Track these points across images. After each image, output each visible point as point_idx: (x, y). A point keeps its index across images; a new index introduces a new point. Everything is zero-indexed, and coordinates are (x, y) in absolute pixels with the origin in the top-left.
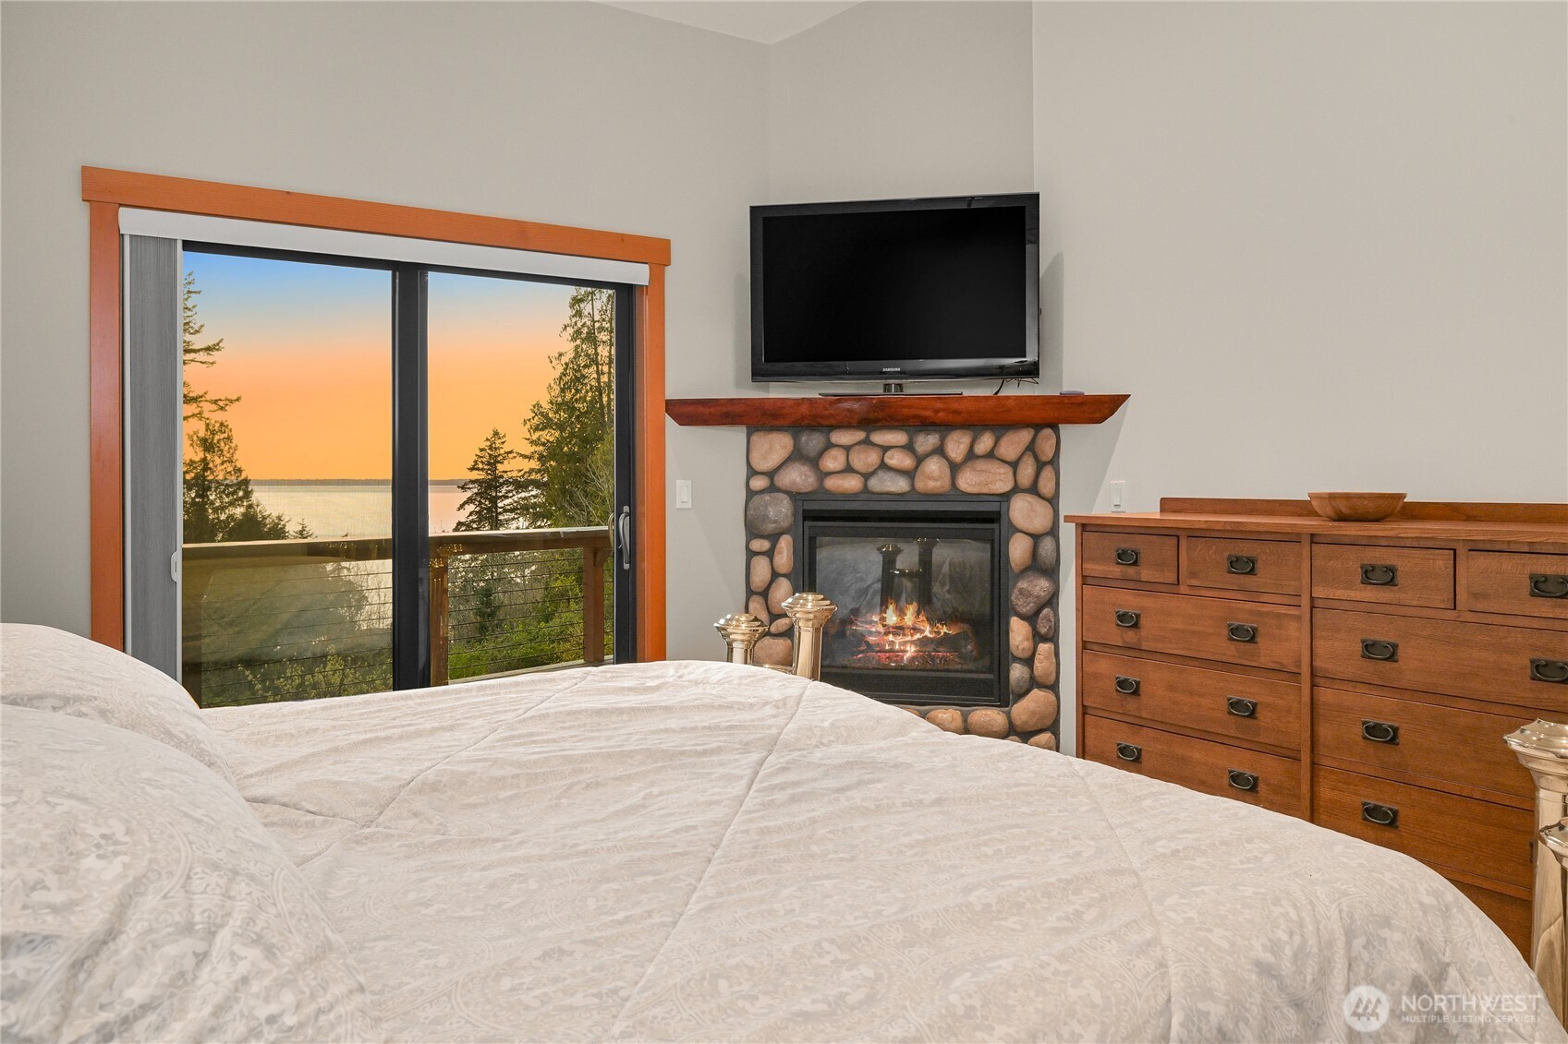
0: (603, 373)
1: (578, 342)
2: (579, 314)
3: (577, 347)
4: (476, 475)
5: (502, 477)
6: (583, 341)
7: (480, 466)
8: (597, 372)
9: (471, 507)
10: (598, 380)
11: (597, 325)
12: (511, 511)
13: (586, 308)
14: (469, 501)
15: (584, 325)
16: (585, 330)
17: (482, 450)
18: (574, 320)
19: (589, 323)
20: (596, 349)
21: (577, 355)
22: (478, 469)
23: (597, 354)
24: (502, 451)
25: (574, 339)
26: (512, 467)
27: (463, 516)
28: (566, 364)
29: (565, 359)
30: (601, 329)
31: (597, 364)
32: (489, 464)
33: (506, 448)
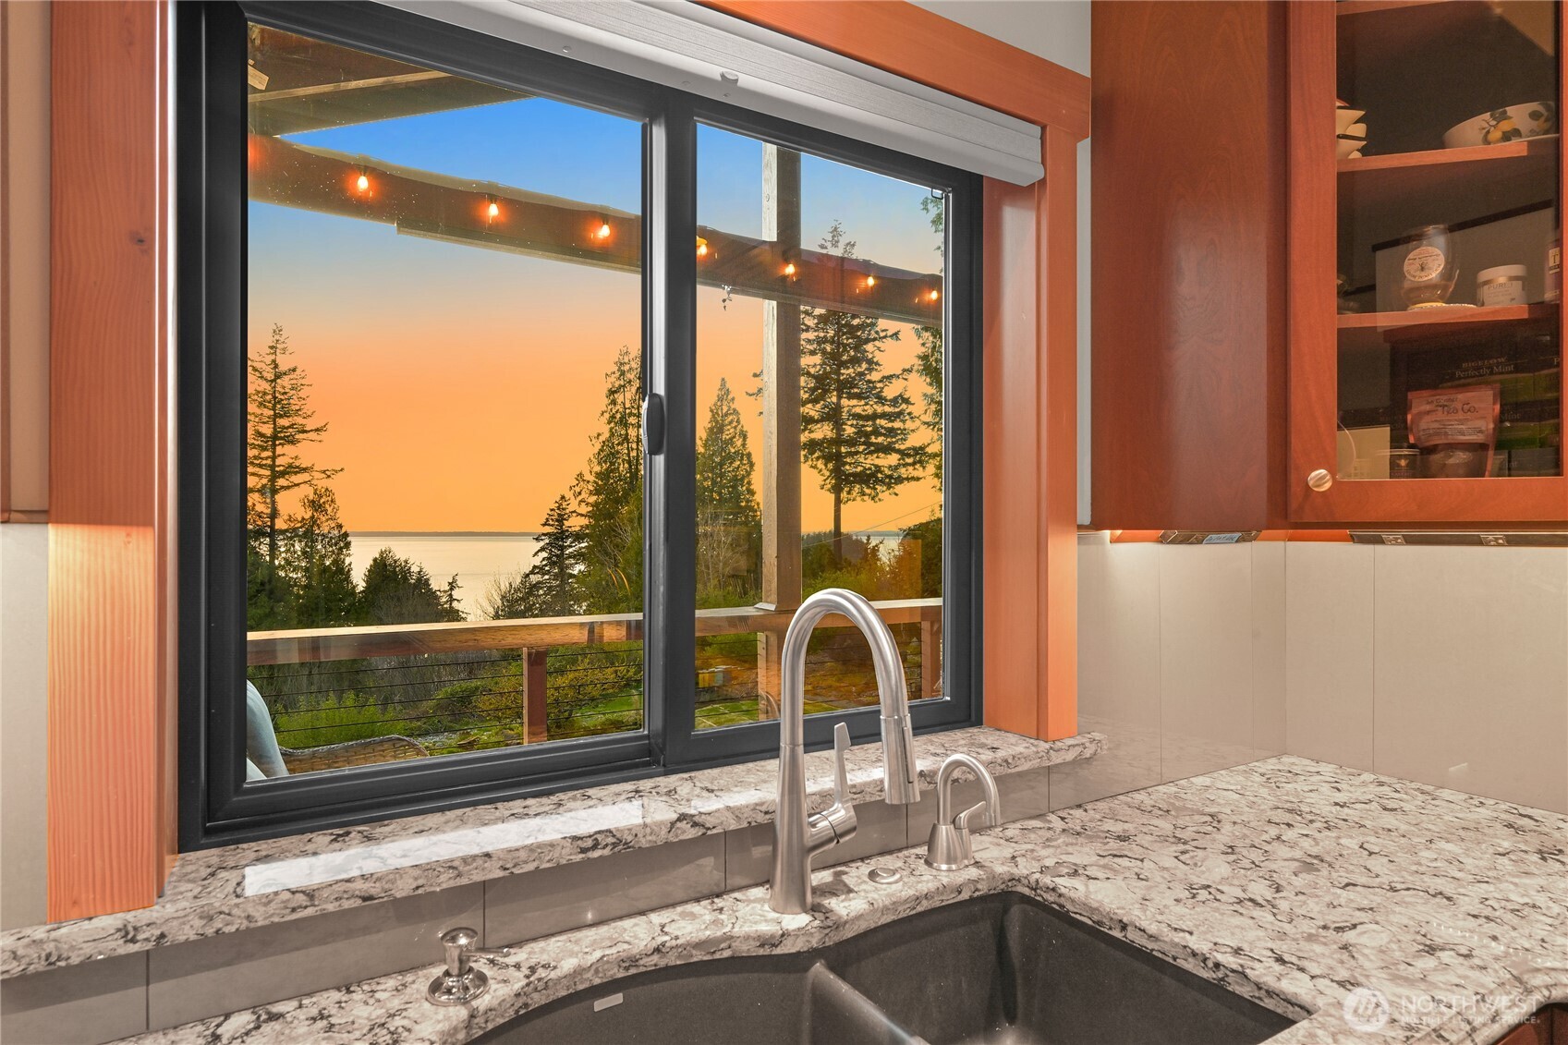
0: (632, 449)
1: (612, 425)
2: (614, 402)
3: (611, 429)
4: (548, 529)
5: (567, 531)
6: (616, 423)
7: (551, 522)
8: (628, 449)
9: (544, 554)
10: (628, 455)
11: (628, 411)
12: (574, 557)
13: (619, 397)
14: (542, 549)
15: (617, 412)
16: (618, 416)
17: (552, 510)
18: (610, 407)
19: (621, 410)
20: (626, 430)
21: (612, 435)
22: (549, 525)
23: (627, 434)
24: (567, 511)
25: (609, 423)
26: (575, 523)
27: (537, 561)
28: (604, 442)
29: (602, 438)
30: (631, 414)
31: (628, 443)
32: (557, 520)
33: (571, 508)
